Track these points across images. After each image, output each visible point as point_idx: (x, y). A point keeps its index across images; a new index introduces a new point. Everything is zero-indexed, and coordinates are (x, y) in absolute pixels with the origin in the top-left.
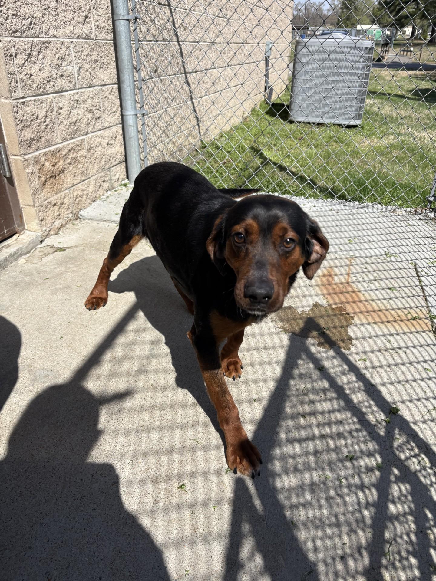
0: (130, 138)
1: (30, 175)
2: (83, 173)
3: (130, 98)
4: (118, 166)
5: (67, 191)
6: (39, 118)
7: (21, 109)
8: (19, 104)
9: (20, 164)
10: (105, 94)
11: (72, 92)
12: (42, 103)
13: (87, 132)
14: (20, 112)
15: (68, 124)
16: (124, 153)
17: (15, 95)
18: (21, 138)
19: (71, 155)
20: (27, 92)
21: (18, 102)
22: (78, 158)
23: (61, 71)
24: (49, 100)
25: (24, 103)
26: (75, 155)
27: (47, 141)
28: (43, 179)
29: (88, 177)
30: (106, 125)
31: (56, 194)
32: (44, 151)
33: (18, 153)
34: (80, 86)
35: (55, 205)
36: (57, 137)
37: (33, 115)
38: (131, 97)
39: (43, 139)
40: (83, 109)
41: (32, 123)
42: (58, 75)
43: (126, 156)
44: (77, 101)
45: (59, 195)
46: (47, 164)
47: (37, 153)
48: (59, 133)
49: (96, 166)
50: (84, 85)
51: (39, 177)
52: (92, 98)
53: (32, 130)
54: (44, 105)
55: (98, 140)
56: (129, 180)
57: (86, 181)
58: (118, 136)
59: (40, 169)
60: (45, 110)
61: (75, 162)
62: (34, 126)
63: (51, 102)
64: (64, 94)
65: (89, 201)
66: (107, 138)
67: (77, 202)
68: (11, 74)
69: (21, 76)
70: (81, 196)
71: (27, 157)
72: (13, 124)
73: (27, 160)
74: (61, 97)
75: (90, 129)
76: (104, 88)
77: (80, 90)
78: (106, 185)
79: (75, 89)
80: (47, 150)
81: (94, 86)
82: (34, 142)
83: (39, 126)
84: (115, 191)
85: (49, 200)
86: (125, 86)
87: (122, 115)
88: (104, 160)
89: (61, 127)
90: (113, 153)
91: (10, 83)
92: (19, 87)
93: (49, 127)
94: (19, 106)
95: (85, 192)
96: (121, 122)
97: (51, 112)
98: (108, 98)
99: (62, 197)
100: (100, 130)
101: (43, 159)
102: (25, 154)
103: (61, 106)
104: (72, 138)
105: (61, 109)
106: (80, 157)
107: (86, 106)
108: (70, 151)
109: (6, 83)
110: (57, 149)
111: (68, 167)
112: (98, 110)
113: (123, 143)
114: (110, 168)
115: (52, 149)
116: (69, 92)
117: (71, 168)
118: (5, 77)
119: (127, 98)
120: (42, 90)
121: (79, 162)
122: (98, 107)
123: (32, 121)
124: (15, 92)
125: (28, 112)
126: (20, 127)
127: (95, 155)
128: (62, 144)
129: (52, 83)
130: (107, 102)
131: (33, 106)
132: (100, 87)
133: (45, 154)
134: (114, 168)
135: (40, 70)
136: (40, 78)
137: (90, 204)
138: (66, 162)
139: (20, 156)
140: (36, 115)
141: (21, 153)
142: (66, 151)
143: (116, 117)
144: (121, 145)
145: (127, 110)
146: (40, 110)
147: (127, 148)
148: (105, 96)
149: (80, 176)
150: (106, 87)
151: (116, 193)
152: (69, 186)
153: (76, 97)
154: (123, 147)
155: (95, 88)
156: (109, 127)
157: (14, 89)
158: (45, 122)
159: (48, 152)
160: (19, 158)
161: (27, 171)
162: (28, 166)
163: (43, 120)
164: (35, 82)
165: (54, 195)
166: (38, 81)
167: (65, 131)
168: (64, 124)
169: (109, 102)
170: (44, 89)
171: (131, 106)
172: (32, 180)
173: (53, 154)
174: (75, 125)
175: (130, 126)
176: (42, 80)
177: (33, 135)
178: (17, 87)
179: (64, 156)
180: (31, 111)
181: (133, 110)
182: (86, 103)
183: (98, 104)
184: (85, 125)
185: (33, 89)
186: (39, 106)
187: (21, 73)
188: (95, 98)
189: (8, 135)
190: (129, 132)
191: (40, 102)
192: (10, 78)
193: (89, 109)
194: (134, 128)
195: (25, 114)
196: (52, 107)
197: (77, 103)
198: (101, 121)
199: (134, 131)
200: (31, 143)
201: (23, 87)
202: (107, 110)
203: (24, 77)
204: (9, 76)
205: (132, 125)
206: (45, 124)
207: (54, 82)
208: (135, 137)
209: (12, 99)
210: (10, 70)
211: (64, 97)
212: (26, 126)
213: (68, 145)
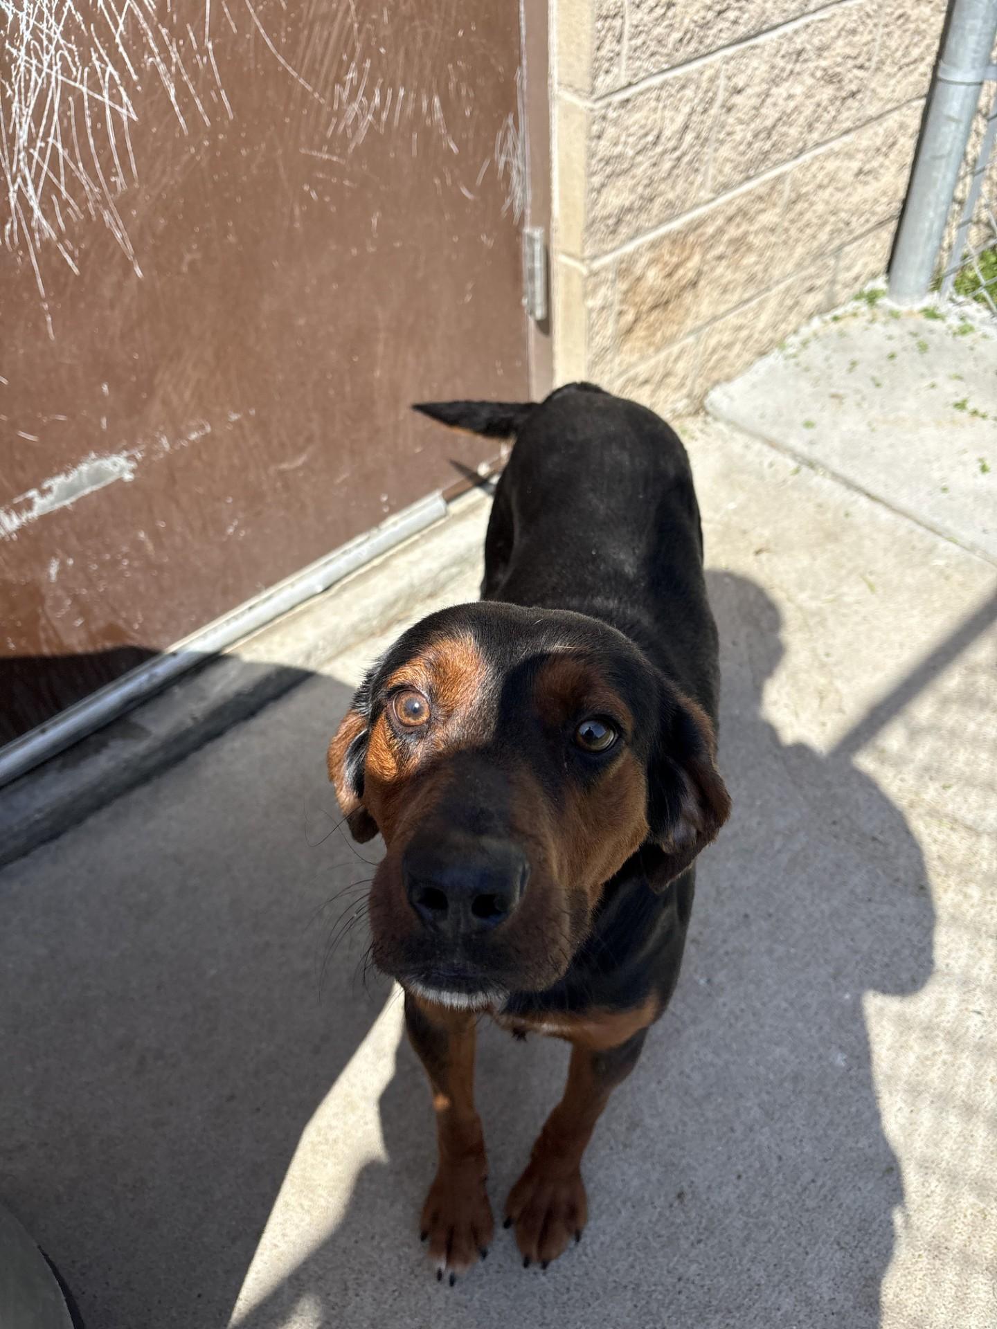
0: (935, 158)
1: (594, 315)
2: (751, 279)
3: (979, 23)
4: (871, 235)
5: (691, 339)
6: (663, 139)
7: (615, 122)
8: (610, 109)
9: (577, 285)
10: (900, 6)
11: (789, 28)
12: (683, 87)
13: (805, 144)
14: (611, 132)
15: (749, 136)
16: (902, 194)
17: (604, 83)
18: (592, 215)
19: (733, 232)
20: (646, 65)
21: (609, 105)
22: (751, 238)
24: (709, 73)
25: (628, 101)
26: (743, 228)
27: (670, 205)
28: (630, 317)
29: (763, 287)
30: (872, 110)
31: (658, 350)
32: (651, 236)
33: (578, 250)
35: (646, 382)
36: (702, 185)
37: (646, 135)
38: (985, 21)
39: (659, 201)
40: (813, 75)
41: (640, 158)
43: (905, 202)
44: (799, 53)
45: (662, 355)
46: (652, 273)
47: (629, 248)
48: (712, 171)
49: (799, 250)
51: (621, 313)
52: (854, 32)
53: (631, 183)
54: (689, 93)
55: (831, 165)
56: (888, 281)
57: (754, 303)
58: (902, 140)
59: (626, 293)
60: (686, 110)
61: (736, 251)
62: (642, 168)
63: (712, 80)
64: (761, 40)
65: (747, 357)
66: (860, 156)
67: (711, 364)
68: (606, 18)
69: (639, 16)
70: (729, 346)
71: (596, 265)
72: (582, 174)
73: (596, 274)
74: (749, 53)
75: (815, 136)
77: (818, 16)
78: (811, 301)
79: (803, 15)
80: (663, 230)
82: (629, 217)
83: (654, 165)
84: (836, 319)
85: (632, 373)
87: (935, 80)
88: (828, 228)
89: (725, 151)
90: (865, 201)
91: (598, 49)
92: (624, 52)
93: (686, 159)
94: (612, 114)
95: (744, 334)
96: (926, 91)
97: (705, 111)
98: (907, 20)
99: (672, 358)
100: (847, 132)
101: (643, 261)
102: (594, 257)
103: (741, 84)
104: (748, 178)
105: (739, 92)
106: (756, 233)
107: (823, 63)
108: (730, 219)
109: (588, 44)
110: (692, 222)
111: (713, 269)
112: (861, 67)
113: (909, 160)
114: (840, 248)
115: (676, 225)
116: (781, 31)
117: (719, 271)
118: (588, 27)
119: (970, 23)
120: (693, 45)
121: (750, 248)
122: (860, 61)
123: (638, 153)
124: (607, 72)
125: (632, 130)
126: (597, 180)
127: (808, 216)
128: (713, 205)
129: (731, 15)
130: (898, 33)
131: (653, 104)
133: (653, 245)
134: (855, 244)
136: (698, 5)
137: (749, 364)
138: (709, 256)
139: (582, 260)
140: (655, 133)
141: (586, 254)
142: (720, 221)
143: (914, 77)
144: (903, 167)
145: (954, 65)
146: (672, 113)
147: (917, 181)
148: (900, 11)
149: (739, 290)
151: (834, 327)
152: (699, 323)
153: (799, 42)
154: (907, 172)
156: (880, 116)
157: (606, 65)
158: (675, 149)
159: (663, 238)
160: (578, 264)
161: (590, 303)
162: (594, 290)
163: (671, 144)
164: (677, 25)
165: (650, 357)
166: (687, 21)
167: (732, 161)
168: (734, 140)
169: (905, 31)
170: (701, 42)
171: (976, 52)
172: (596, 329)
173: (677, 240)
174: (769, 136)
175: (950, 119)
176: (702, 13)
177: (632, 197)
178: (618, 54)
179: (707, 240)
180: (643, 122)
181: (974, 68)
182: (826, 54)
183: (865, 49)
184: (800, 129)
185: (665, 51)
186: (672, 99)
187: (638, 6)
188: (861, 29)
189: (564, 197)
190: (940, 139)
191: (677, 87)
192: (599, 31)
193: (830, 72)
194: (958, 127)
195: (623, 139)
196: (710, 94)
197: (797, 61)
198: (856, 104)
199: (955, 138)
200: (619, 222)
201: (635, 50)
202: (889, 61)
203: (646, 18)
204: (599, 24)
205: (956, 117)
206: (677, 153)
207: (740, 9)
208: (953, 155)
209: (594, 97)
210: (605, 6)
211: (758, 51)
212: (618, 170)
213: (730, 203)
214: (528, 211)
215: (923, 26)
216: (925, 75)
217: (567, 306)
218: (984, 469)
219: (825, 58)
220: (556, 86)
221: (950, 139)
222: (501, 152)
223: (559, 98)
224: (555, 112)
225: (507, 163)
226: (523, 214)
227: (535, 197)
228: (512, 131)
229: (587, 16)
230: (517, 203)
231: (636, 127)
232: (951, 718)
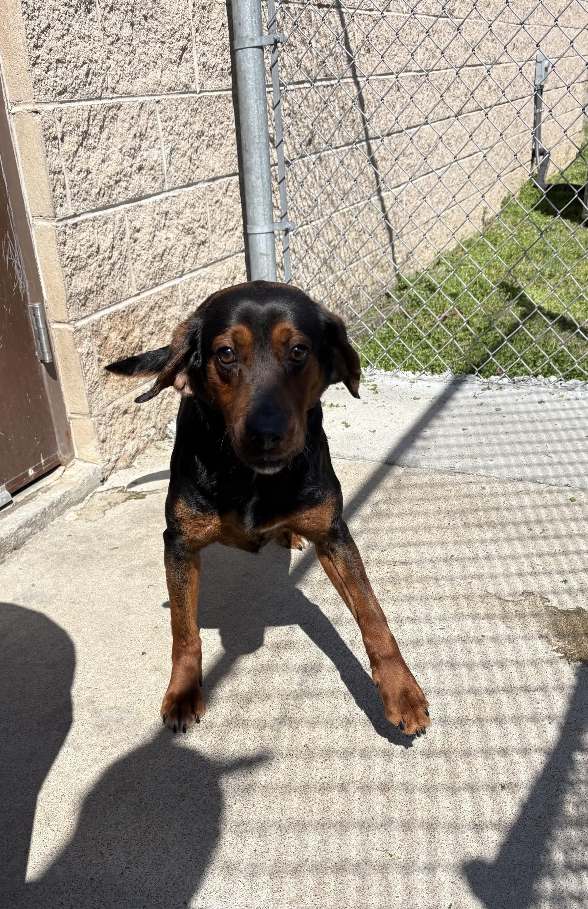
1: (84, 357)
3: (261, 200)
5: (146, 386)
6: (101, 251)
7: (72, 236)
8: (67, 228)
9: (68, 340)
10: (215, 196)
11: (157, 198)
12: (106, 223)
13: (183, 270)
14: (70, 242)
15: (150, 258)
17: (61, 212)
18: (70, 291)
19: (155, 317)
20: (82, 205)
21: (66, 225)
22: (167, 321)
23: (138, 159)
24: (118, 217)
25: (76, 224)
26: (161, 316)
27: (114, 292)
30: (217, 255)
31: (128, 391)
32: (108, 311)
33: (64, 317)
34: (171, 186)
35: (126, 412)
36: (130, 284)
37: (91, 246)
38: (264, 198)
39: (107, 289)
40: (177, 228)
41: (90, 261)
42: (134, 168)
44: (167, 213)
46: (113, 335)
47: (96, 316)
48: (133, 277)
50: (179, 183)
51: (99, 360)
52: (193, 206)
53: (89, 275)
54: (110, 226)
59: (100, 346)
60: (111, 236)
61: (160, 330)
62: (93, 266)
63: (122, 220)
64: (143, 202)
66: (217, 281)
67: (163, 406)
68: (55, 173)
69: (72, 176)
71: (79, 324)
72: (58, 266)
73: (79, 330)
74: (138, 209)
75: (188, 265)
76: (214, 185)
77: (171, 194)
79: (163, 192)
80: (113, 309)
81: (196, 183)
82: (91, 296)
83: (100, 266)
85: (116, 403)
86: (253, 178)
87: (246, 235)
89: (138, 265)
91: (54, 190)
92: (68, 196)
93: (117, 266)
94: (68, 231)
96: (243, 248)
97: (121, 239)
98: (221, 204)
100: (206, 266)
101: (106, 326)
102: (76, 320)
103: (138, 227)
104: (157, 285)
105: (138, 231)
107: (181, 222)
108: (152, 309)
109: (47, 190)
110: (129, 306)
111: (149, 340)
112: (203, 227)
115: (121, 306)
116: (153, 199)
118: (45, 179)
119: (256, 201)
120: (106, 199)
122: (202, 223)
123: (89, 257)
124: (61, 206)
125: (83, 242)
126: (68, 270)
128: (139, 297)
129: (123, 184)
130: (218, 212)
131: (91, 229)
132: (207, 184)
133: (110, 317)
135: (103, 161)
136: (103, 175)
138: (145, 331)
139: (69, 323)
140: (96, 245)
141: (71, 318)
142: (146, 309)
143: (235, 239)
145: (255, 224)
146: (102, 237)
148: (215, 199)
150: (217, 182)
153: (165, 206)
155: (197, 186)
156: (221, 260)
157: (60, 201)
158: (110, 258)
159: (115, 313)
160: (66, 326)
161: (80, 350)
162: (81, 342)
163: (107, 254)
164: (94, 184)
165: (124, 394)
166: (99, 183)
167: (144, 272)
168: (142, 259)
169: (223, 210)
170: (110, 197)
171: (264, 215)
172: (87, 368)
173: (124, 315)
174: (162, 260)
175: (261, 254)
176: (108, 180)
177: (91, 284)
178: (65, 196)
179: (142, 320)
180: (88, 238)
181: (266, 224)
182: (181, 216)
183: (202, 216)
184: (178, 259)
185: (91, 199)
186: (101, 228)
187: (71, 170)
188: (197, 205)
189: (49, 285)
190: (260, 267)
191: (102, 221)
192: (53, 180)
193: (187, 227)
194: (268, 258)
195: (78, 247)
196: (122, 229)
197: (166, 219)
198: (206, 250)
199: (268, 265)
200: (86, 298)
201: (75, 196)
202: (218, 227)
203: (76, 177)
204: (52, 176)
205: (265, 252)
206: (111, 261)
207: (128, 181)
208: (270, 274)
209: (57, 219)
210: (53, 166)
211: (143, 208)
212: (79, 267)
213: (149, 298)
214: (28, 294)
215: (231, 210)
216: (240, 237)
217: (65, 358)
218: (347, 426)
219: (181, 219)
220: (31, 218)
221: (266, 266)
222: (6, 254)
223: (35, 225)
224: (33, 233)
225: (10, 261)
226: (25, 295)
227: (30, 284)
228: (10, 242)
229: (43, 173)
230: (21, 287)
231: (84, 240)
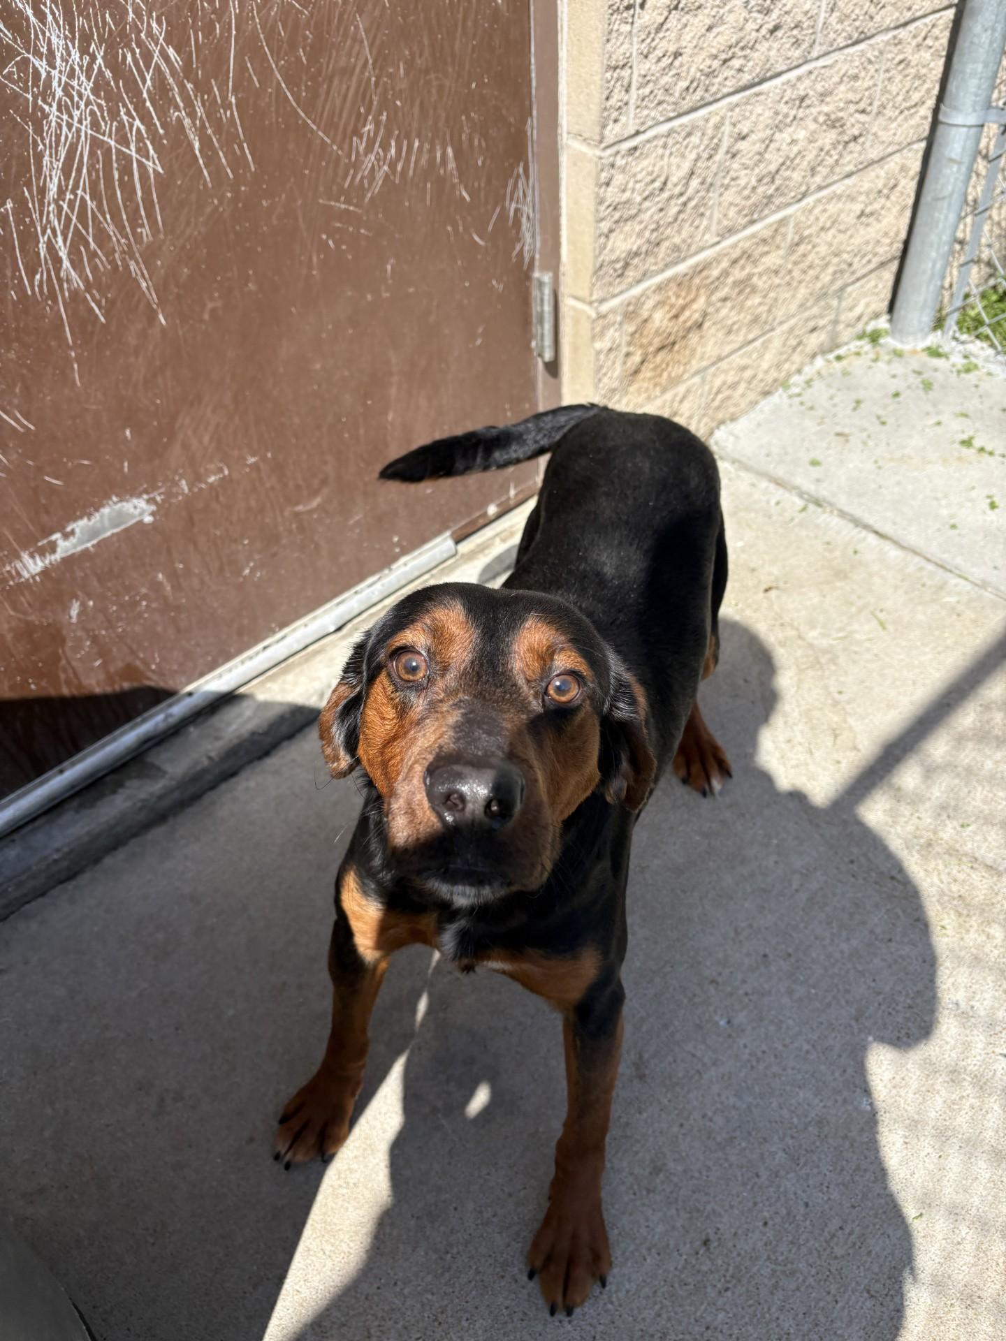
0: (937, 199)
1: (602, 355)
2: (756, 320)
3: (980, 67)
4: (873, 275)
5: (697, 379)
6: (669, 185)
7: (623, 170)
8: (619, 157)
9: (585, 327)
10: (901, 52)
11: (792, 75)
12: (689, 135)
13: (808, 188)
14: (619, 179)
15: (753, 182)
16: (903, 235)
17: (612, 132)
18: (601, 259)
19: (737, 274)
20: (653, 114)
21: (618, 152)
22: (755, 279)
23: (774, 15)
24: (714, 120)
25: (635, 148)
26: (747, 271)
27: (676, 248)
28: (637, 358)
29: (767, 327)
30: (874, 154)
31: (664, 391)
33: (584, 293)
34: (825, 48)
36: (707, 229)
37: (653, 181)
38: (986, 66)
39: (665, 245)
40: (815, 120)
41: (647, 204)
42: (764, 31)
43: (907, 243)
44: (803, 99)
45: (668, 396)
46: (658, 315)
47: (637, 291)
48: (717, 215)
49: (803, 291)
50: (841, 42)
51: (628, 355)
52: (855, 78)
53: (638, 228)
54: (695, 139)
55: (833, 208)
56: (890, 321)
57: (758, 343)
58: (903, 182)
59: (633, 334)
60: (693, 156)
61: (740, 292)
62: (649, 213)
63: (717, 127)
64: (765, 87)
65: (752, 396)
66: (862, 198)
67: (716, 403)
68: (615, 68)
69: (648, 66)
70: (734, 386)
71: (604, 308)
72: (591, 218)
73: (604, 317)
74: (753, 100)
75: (818, 179)
76: (902, 33)
77: (821, 63)
78: (814, 341)
79: (806, 62)
80: (669, 273)
81: (873, 36)
82: (636, 261)
83: (661, 210)
84: (839, 358)
86: (977, 29)
87: (935, 123)
88: (831, 270)
89: (729, 196)
90: (867, 243)
91: (607, 99)
92: (632, 101)
93: (692, 204)
94: (620, 162)
95: (748, 374)
96: (926, 133)
97: (710, 157)
98: (908, 65)
99: (678, 399)
100: (849, 175)
101: (650, 303)
102: (602, 301)
103: (745, 131)
104: (753, 222)
105: (744, 138)
106: (760, 275)
107: (826, 109)
108: (734, 262)
109: (597, 95)
110: (698, 265)
111: (717, 311)
112: (863, 111)
113: (911, 201)
114: (842, 289)
115: (682, 268)
116: (784, 78)
117: (724, 312)
118: (597, 78)
119: (969, 69)
120: (699, 93)
121: (754, 290)
122: (862, 106)
123: (646, 199)
124: (616, 121)
125: (639, 177)
126: (605, 226)
127: (810, 258)
128: (718, 248)
129: (736, 63)
130: (899, 77)
131: (660, 151)
132: (891, 34)
133: (659, 288)
134: (858, 285)
135: (709, 29)
136: (704, 54)
137: (754, 404)
138: (714, 298)
139: (591, 303)
140: (662, 179)
141: (594, 297)
142: (725, 264)
143: (915, 121)
144: (904, 208)
145: (955, 108)
146: (677, 160)
147: (918, 221)
148: (901, 57)
149: (744, 330)
150: (911, 27)
151: (838, 366)
152: (704, 363)
153: (801, 89)
154: (908, 213)
155: (872, 41)
156: (882, 159)
157: (614, 115)
158: (681, 194)
159: (669, 280)
160: (586, 308)
161: (598, 345)
162: (602, 333)
163: (677, 190)
164: (683, 74)
165: (656, 397)
166: (693, 70)
167: (737, 205)
168: (739, 185)
169: (906, 76)
170: (707, 90)
171: (976, 95)
172: (604, 370)
173: (682, 283)
174: (773, 181)
175: (951, 160)
176: (708, 62)
177: (639, 242)
178: (626, 104)
179: (712, 283)
180: (650, 169)
181: (975, 110)
182: (828, 99)
183: (867, 94)
184: (803, 173)
185: (672, 99)
186: (678, 146)
187: (646, 57)
188: (863, 74)
189: (572, 243)
190: (942, 181)
191: (683, 134)
192: (608, 82)
193: (833, 117)
194: (959, 169)
195: (631, 185)
196: (716, 141)
197: (800, 107)
198: (858, 148)
199: (956, 179)
200: (626, 265)
201: (643, 100)
202: (891, 105)
203: (653, 67)
204: (608, 75)
205: (958, 158)
206: (683, 199)
207: (745, 57)
208: (955, 196)
209: (603, 145)
210: (614, 57)
211: (762, 97)
212: (625, 216)
213: (735, 245)
214: (537, 256)
215: (924, 71)
216: (926, 118)
217: (575, 349)
218: (993, 506)
219: (827, 103)
220: (565, 135)
221: (952, 180)
222: (511, 199)
223: (568, 147)
224: (564, 159)
225: (517, 210)
226: (532, 259)
227: (544, 242)
228: (523, 178)
229: (597, 67)
230: (526, 248)
231: (644, 173)
232: (968, 755)
